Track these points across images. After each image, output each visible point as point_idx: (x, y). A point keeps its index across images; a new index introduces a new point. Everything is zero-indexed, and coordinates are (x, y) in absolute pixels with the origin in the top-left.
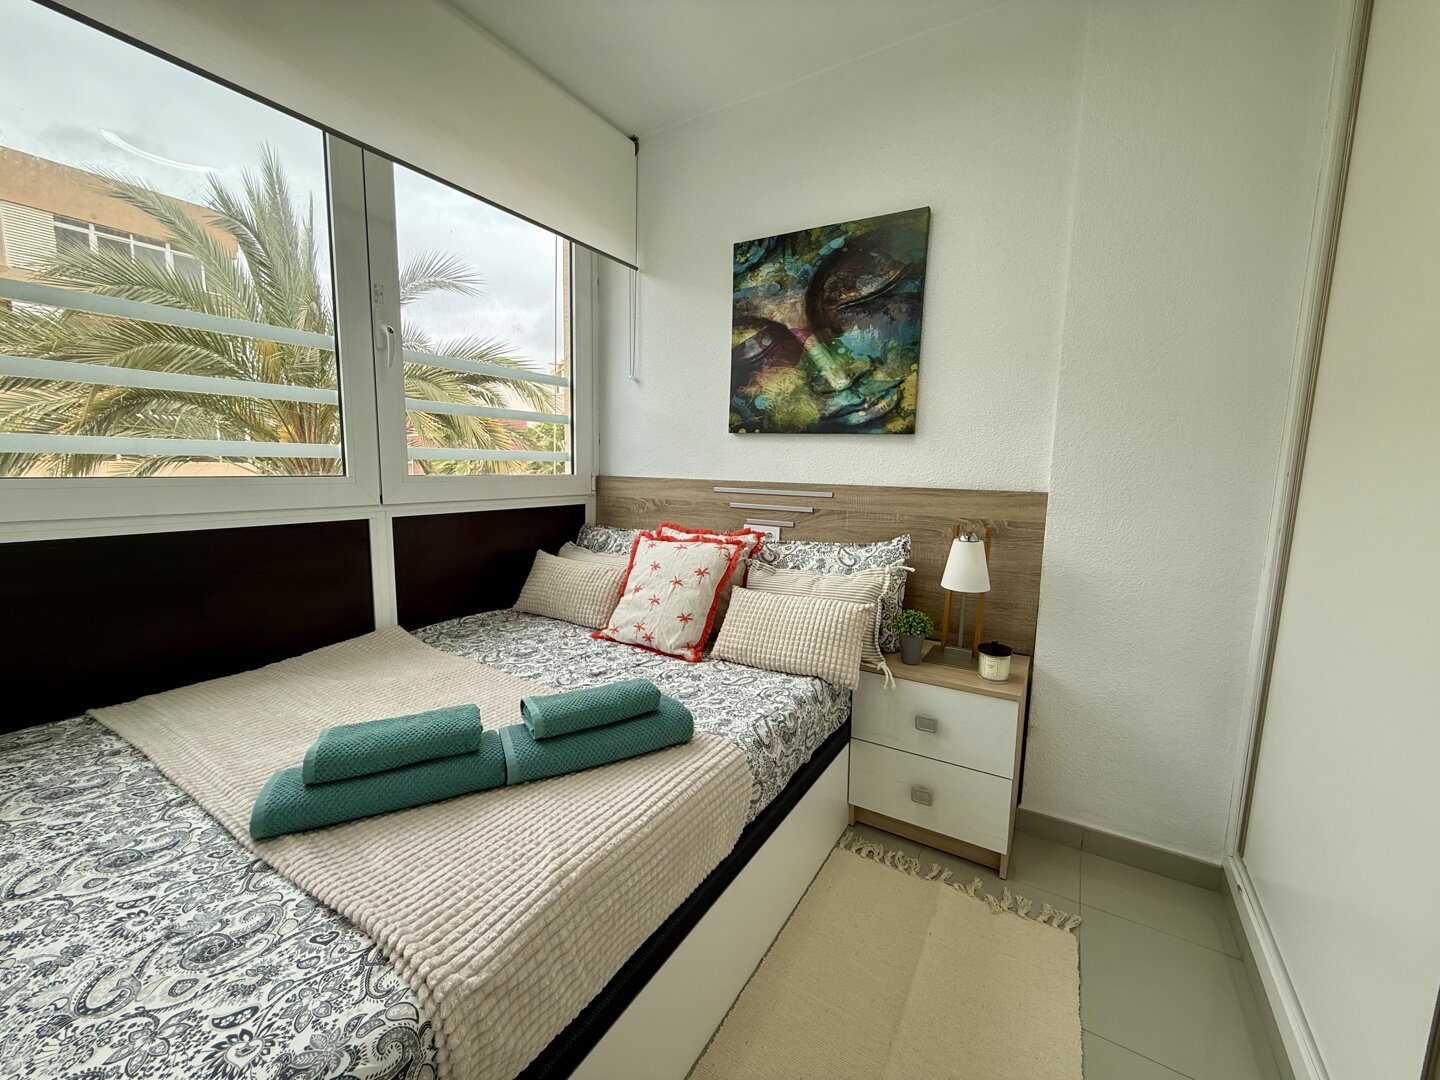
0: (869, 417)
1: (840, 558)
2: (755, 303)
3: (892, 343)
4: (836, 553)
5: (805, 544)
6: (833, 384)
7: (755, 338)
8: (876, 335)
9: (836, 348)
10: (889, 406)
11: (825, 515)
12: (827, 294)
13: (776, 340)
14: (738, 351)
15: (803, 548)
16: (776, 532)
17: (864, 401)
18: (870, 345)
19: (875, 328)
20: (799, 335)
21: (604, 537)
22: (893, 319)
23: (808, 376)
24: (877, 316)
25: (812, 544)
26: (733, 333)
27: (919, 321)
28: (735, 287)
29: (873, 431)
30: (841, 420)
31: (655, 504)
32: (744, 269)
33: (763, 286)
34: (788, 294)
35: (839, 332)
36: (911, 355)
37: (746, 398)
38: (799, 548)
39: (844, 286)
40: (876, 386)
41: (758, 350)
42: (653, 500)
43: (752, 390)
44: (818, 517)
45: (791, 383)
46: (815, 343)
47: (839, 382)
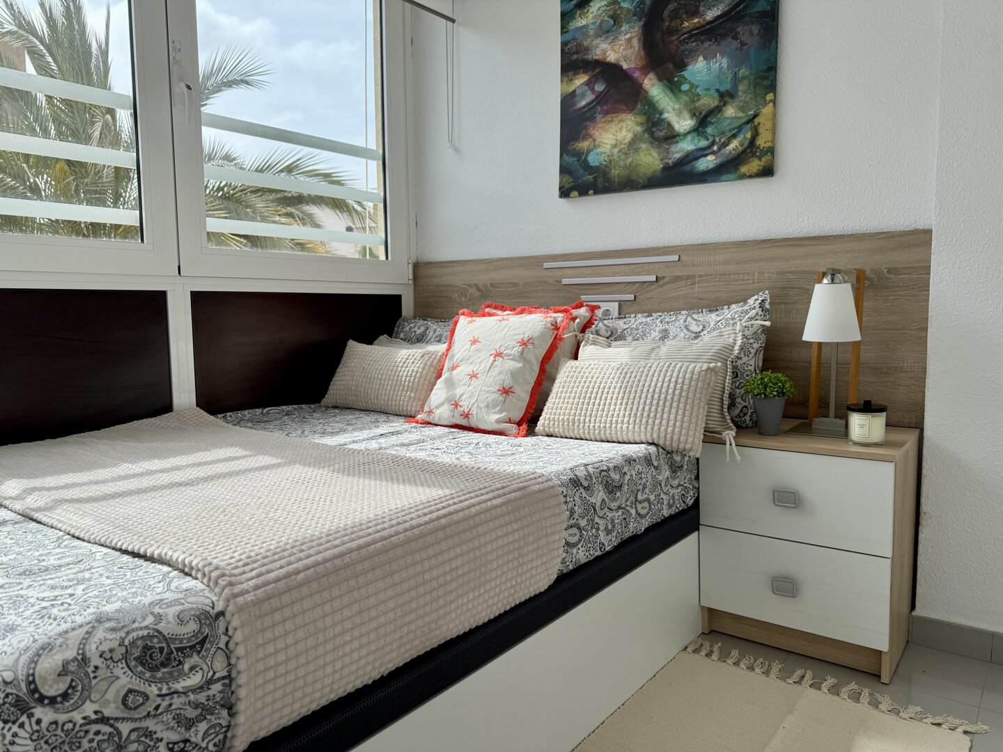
0: (719, 161)
1: (686, 326)
2: (585, 43)
3: (743, 72)
4: (682, 321)
5: (649, 316)
6: (677, 127)
7: (588, 83)
8: (725, 64)
9: (679, 84)
10: (741, 145)
11: (670, 282)
12: (667, 24)
13: (610, 84)
14: (567, 101)
15: (644, 320)
16: (614, 306)
17: (713, 143)
18: (718, 77)
19: (723, 57)
20: (637, 74)
21: (422, 329)
22: (743, 44)
23: (648, 120)
24: (724, 43)
25: (655, 315)
26: (562, 81)
27: (774, 42)
28: (563, 27)
29: (724, 178)
30: (687, 168)
31: (479, 290)
32: (572, 7)
33: (593, 24)
34: (623, 29)
35: (682, 66)
36: (766, 83)
37: (578, 154)
38: (639, 321)
39: (686, 13)
40: (725, 124)
41: (590, 97)
42: (476, 285)
43: (584, 145)
44: (662, 286)
45: (629, 131)
46: (655, 81)
47: (683, 123)
